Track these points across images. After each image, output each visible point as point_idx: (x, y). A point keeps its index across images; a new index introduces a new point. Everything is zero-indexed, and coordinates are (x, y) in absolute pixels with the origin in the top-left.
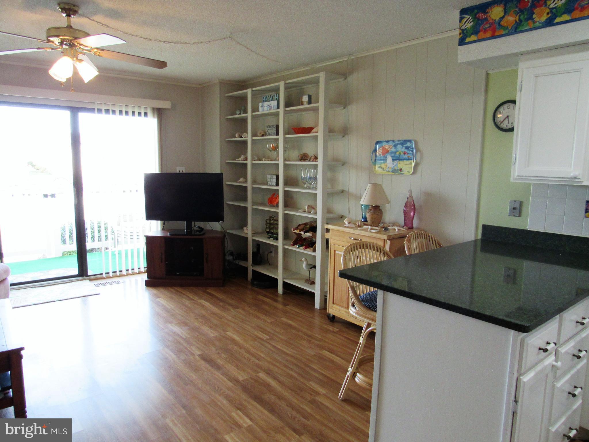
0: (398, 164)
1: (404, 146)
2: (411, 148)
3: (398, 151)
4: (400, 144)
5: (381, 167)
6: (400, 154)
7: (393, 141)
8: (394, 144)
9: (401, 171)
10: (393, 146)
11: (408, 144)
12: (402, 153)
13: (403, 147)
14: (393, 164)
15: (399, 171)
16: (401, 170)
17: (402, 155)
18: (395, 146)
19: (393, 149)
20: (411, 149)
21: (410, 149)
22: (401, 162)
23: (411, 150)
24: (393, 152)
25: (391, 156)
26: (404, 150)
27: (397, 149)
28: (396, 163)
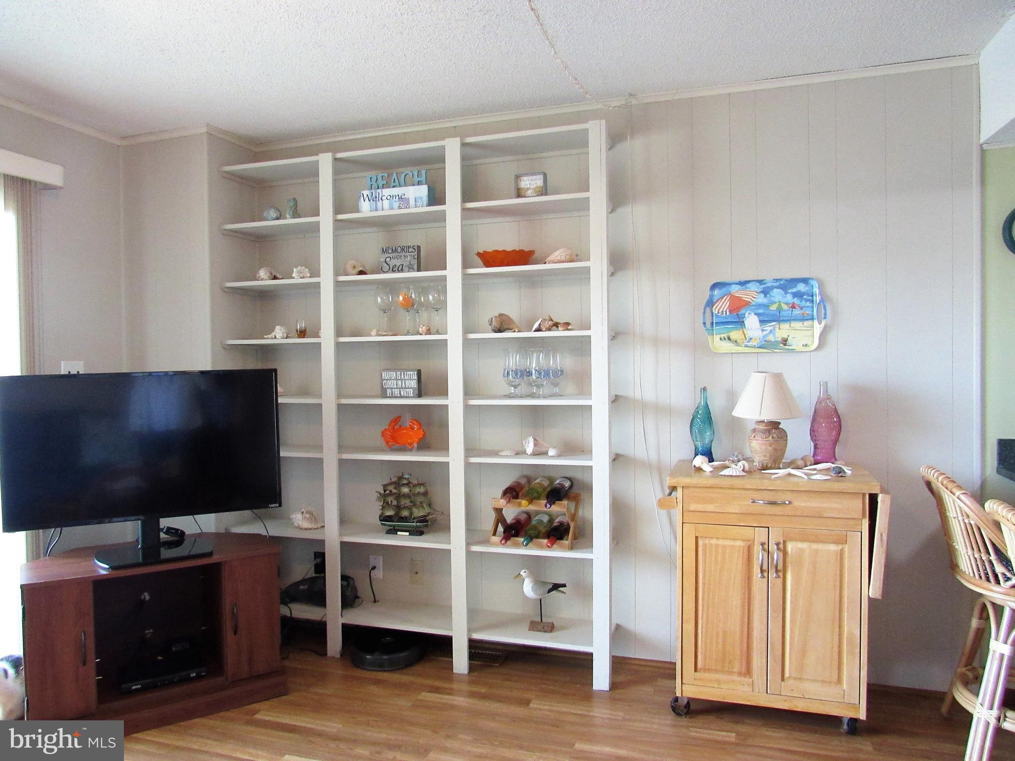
0: (777, 329)
1: (790, 291)
2: (808, 295)
3: (773, 303)
4: (777, 287)
5: (729, 339)
6: (780, 309)
7: (761, 282)
8: (764, 288)
9: (785, 345)
10: (762, 292)
11: (801, 287)
12: (785, 307)
13: (786, 293)
14: (763, 330)
15: (781, 345)
16: (785, 342)
17: (785, 311)
18: (765, 292)
19: (761, 299)
20: (810, 298)
21: (805, 297)
22: (785, 326)
23: (807, 300)
24: (760, 306)
25: (756, 314)
26: (789, 298)
27: (772, 298)
28: (771, 328)
